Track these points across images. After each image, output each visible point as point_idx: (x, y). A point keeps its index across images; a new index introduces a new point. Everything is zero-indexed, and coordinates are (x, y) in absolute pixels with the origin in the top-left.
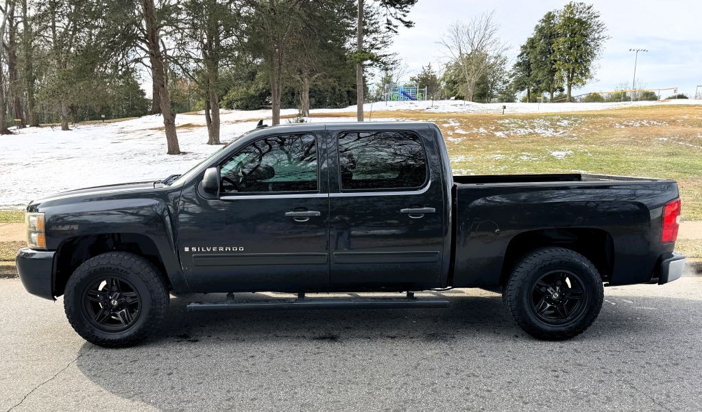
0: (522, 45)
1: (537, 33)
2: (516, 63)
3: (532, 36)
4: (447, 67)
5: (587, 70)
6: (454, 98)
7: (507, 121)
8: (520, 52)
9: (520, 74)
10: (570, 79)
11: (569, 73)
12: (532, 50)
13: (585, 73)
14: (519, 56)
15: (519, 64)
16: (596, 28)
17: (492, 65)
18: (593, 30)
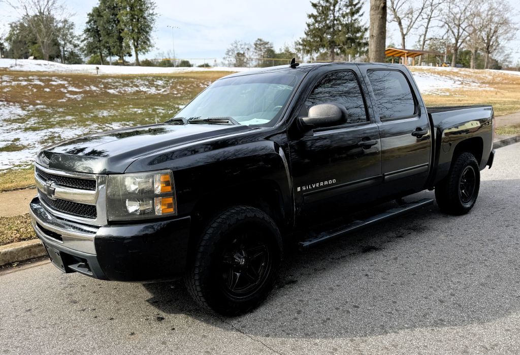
0: (88, 13)
1: (101, 3)
2: (85, 28)
3: (98, 6)
4: (11, 26)
5: (148, 40)
6: (32, 57)
7: (110, 80)
8: (87, 20)
9: (91, 40)
10: (136, 47)
11: (134, 40)
12: (99, 18)
13: (146, 42)
14: (87, 23)
15: (88, 30)
16: (150, 5)
17: (60, 29)
18: (148, 7)
